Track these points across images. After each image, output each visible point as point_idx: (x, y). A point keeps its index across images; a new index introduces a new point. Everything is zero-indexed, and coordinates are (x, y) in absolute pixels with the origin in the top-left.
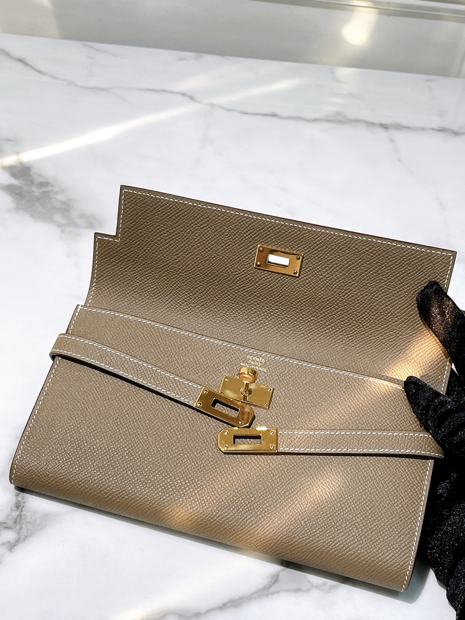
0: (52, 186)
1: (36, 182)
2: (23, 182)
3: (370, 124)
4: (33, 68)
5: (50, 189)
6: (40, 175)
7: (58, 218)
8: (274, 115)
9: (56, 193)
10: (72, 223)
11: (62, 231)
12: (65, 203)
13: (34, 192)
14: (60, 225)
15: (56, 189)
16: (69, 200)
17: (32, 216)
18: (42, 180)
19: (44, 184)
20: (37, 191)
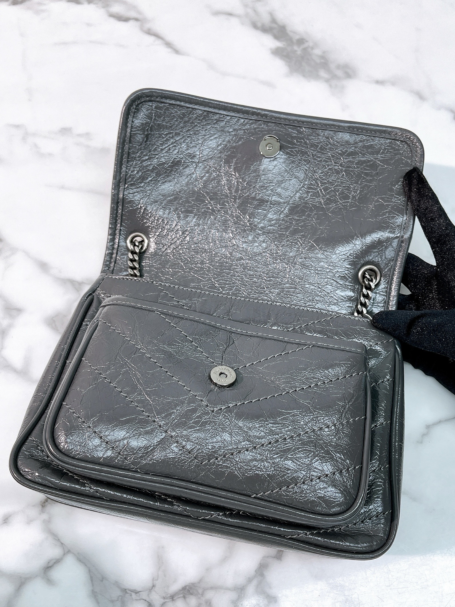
0: (307, 41)
1: (295, 41)
2: (284, 43)
5: (306, 45)
6: (294, 32)
7: (323, 73)
9: (312, 48)
10: (334, 77)
11: (331, 86)
12: (322, 57)
13: (296, 51)
14: (327, 81)
15: (311, 44)
16: (324, 52)
17: (304, 76)
18: (297, 37)
19: (301, 41)
20: (298, 50)
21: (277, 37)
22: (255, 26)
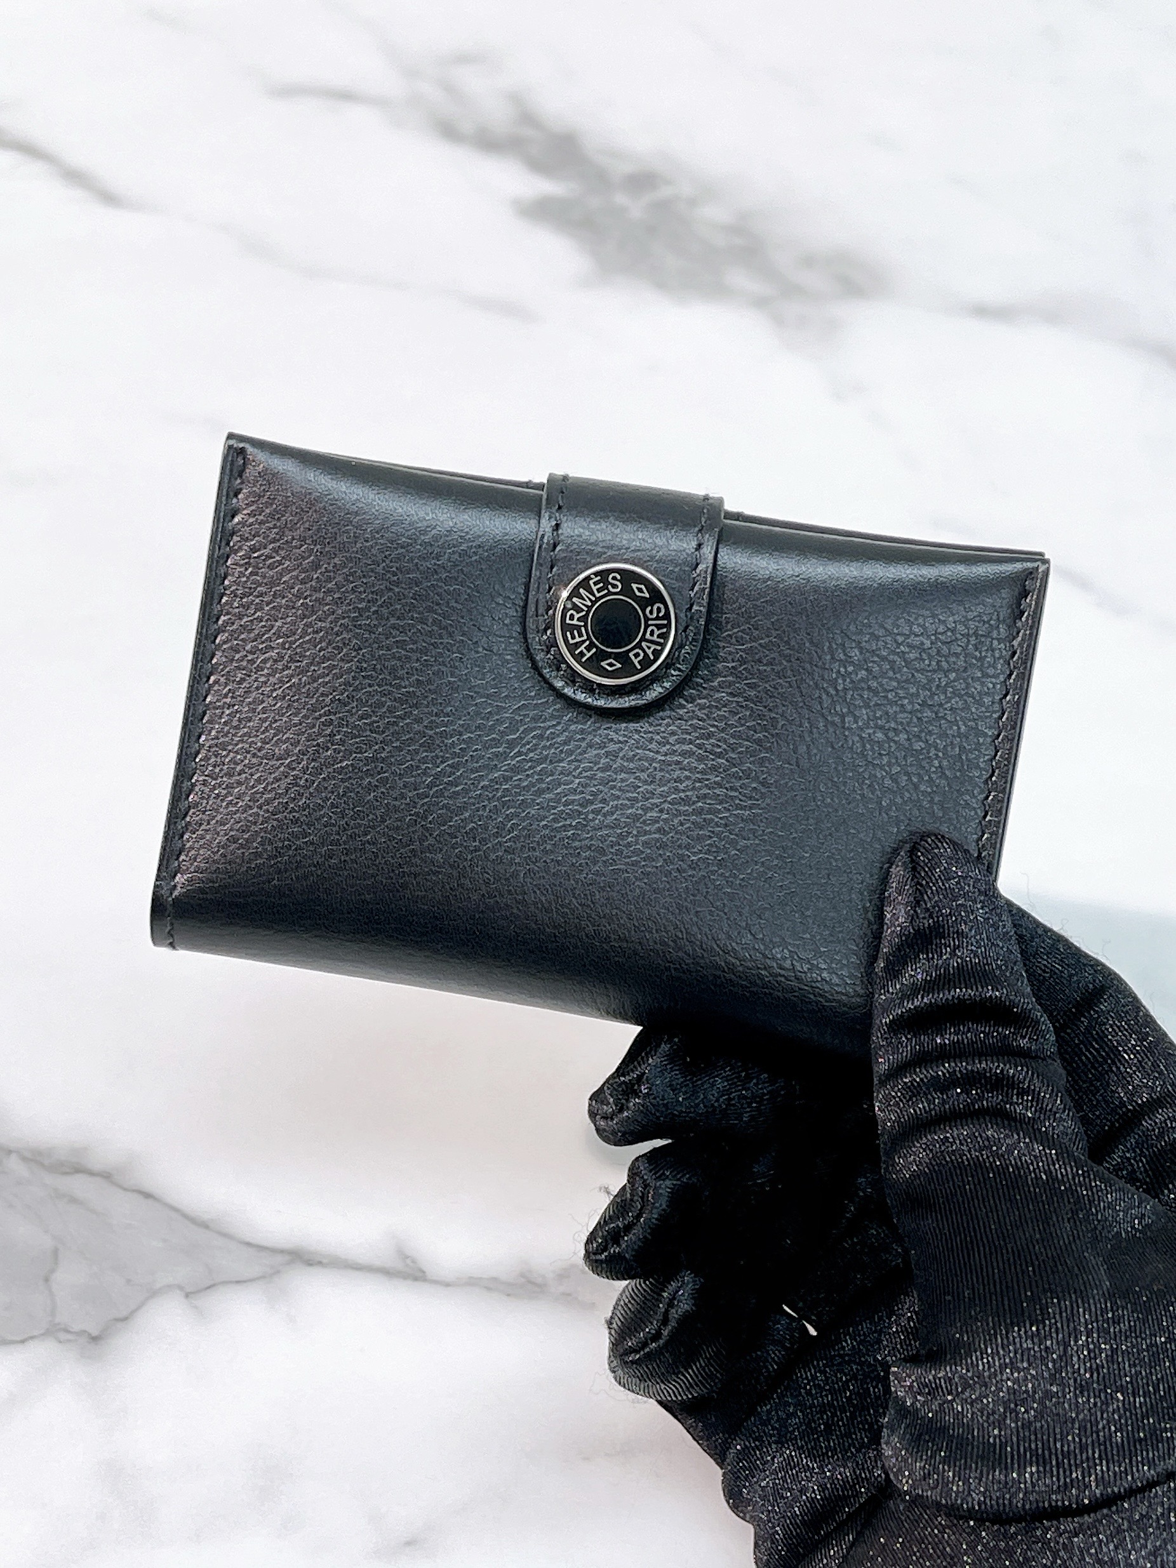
21: (539, 166)
22: (449, 131)
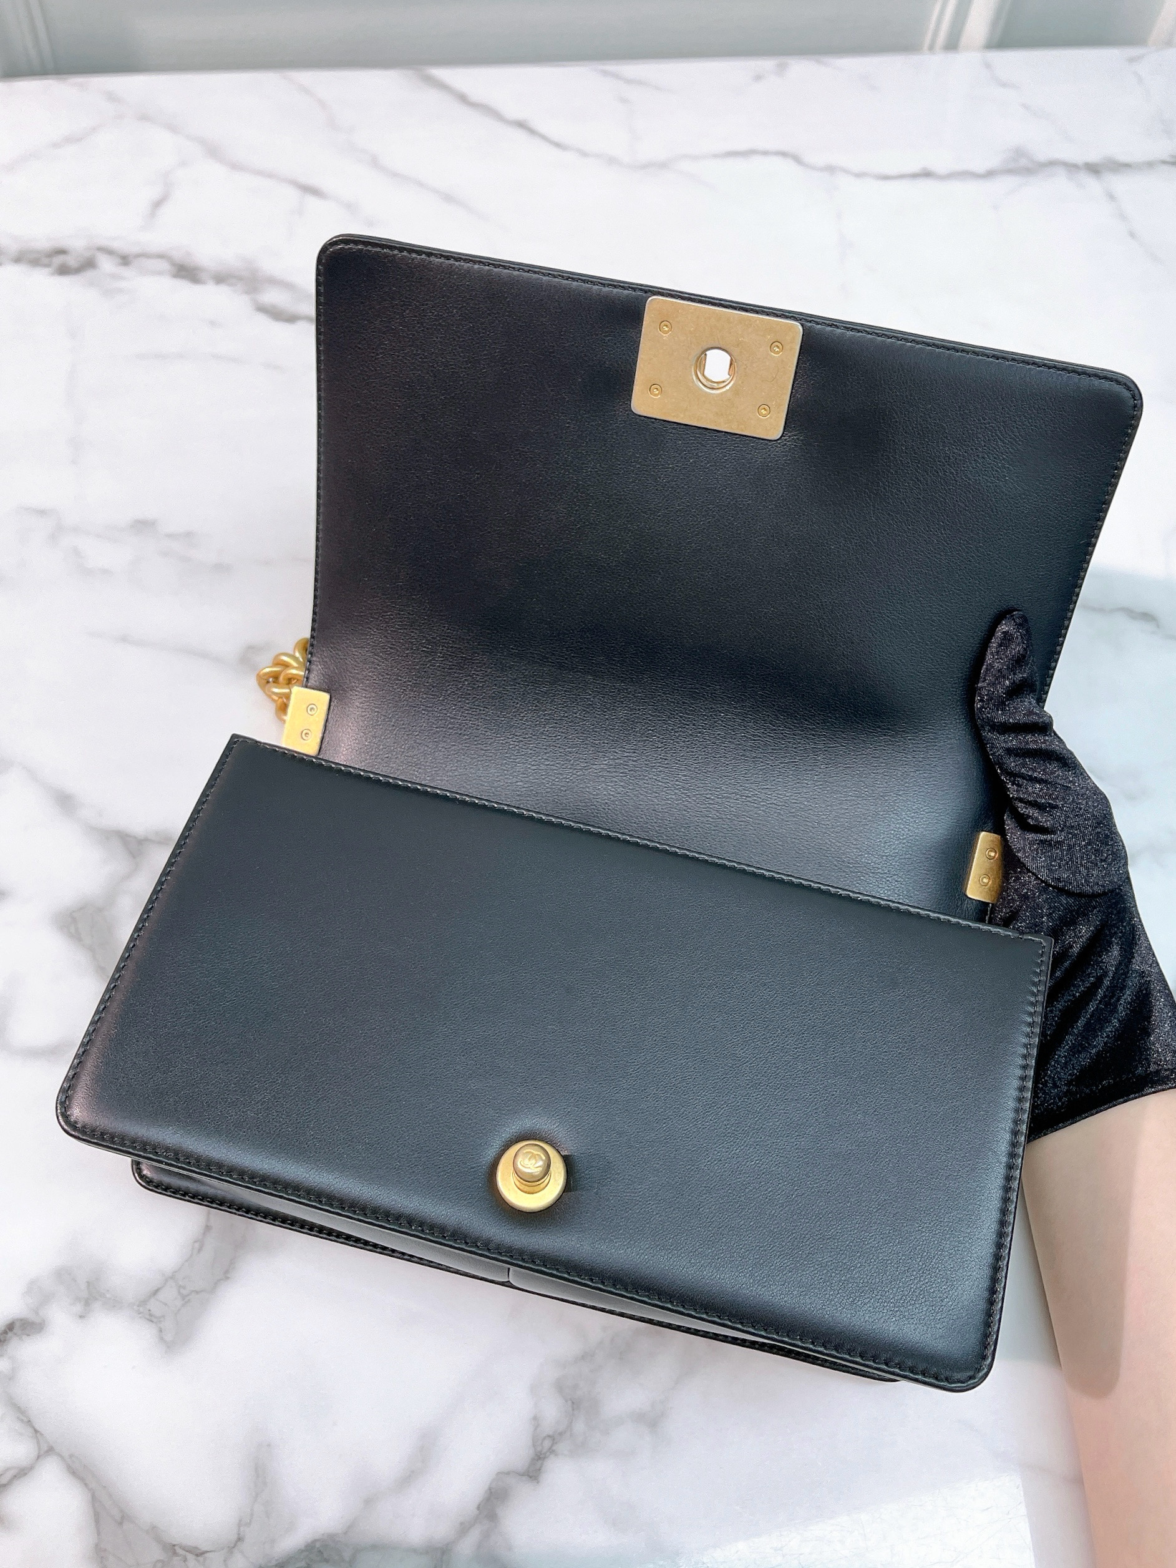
3: (1071, 168)
4: (544, 138)
8: (927, 174)
